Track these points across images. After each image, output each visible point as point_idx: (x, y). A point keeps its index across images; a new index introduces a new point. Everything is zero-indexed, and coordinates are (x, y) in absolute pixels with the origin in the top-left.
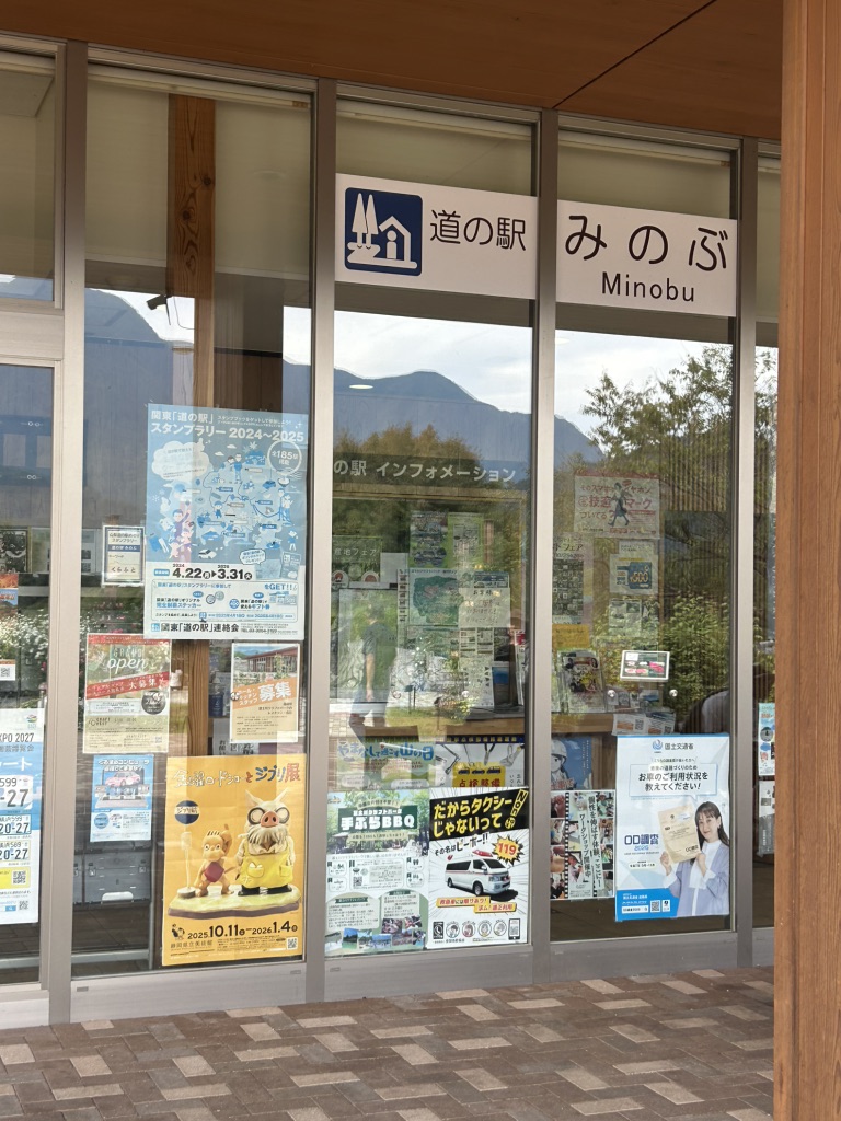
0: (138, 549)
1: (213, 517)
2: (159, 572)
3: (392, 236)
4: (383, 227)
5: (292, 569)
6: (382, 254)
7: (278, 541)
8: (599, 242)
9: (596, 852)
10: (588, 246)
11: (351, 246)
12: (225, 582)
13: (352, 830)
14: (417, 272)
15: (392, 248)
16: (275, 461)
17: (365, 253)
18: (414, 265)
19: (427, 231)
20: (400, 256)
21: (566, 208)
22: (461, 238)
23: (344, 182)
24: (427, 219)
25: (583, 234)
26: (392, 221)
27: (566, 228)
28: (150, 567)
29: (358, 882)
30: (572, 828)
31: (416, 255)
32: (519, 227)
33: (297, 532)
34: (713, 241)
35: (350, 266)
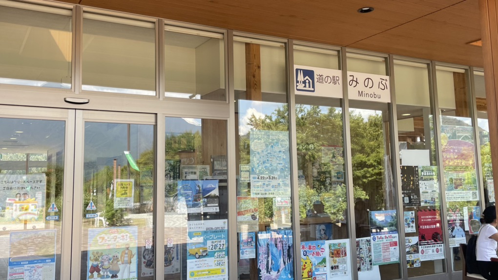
0: (248, 171)
1: (267, 161)
2: (254, 178)
3: (307, 81)
4: (305, 79)
5: (287, 176)
6: (305, 86)
7: (283, 168)
8: (357, 83)
9: (367, 257)
10: (354, 83)
11: (297, 84)
12: (271, 180)
14: (313, 91)
15: (307, 84)
16: (281, 145)
17: (301, 86)
18: (313, 89)
19: (316, 80)
20: (309, 87)
21: (349, 73)
22: (324, 82)
23: (296, 67)
24: (316, 77)
25: (353, 80)
26: (307, 77)
27: (349, 79)
28: (252, 176)
30: (361, 250)
31: (313, 87)
32: (337, 79)
33: (288, 165)
34: (384, 82)
35: (298, 90)
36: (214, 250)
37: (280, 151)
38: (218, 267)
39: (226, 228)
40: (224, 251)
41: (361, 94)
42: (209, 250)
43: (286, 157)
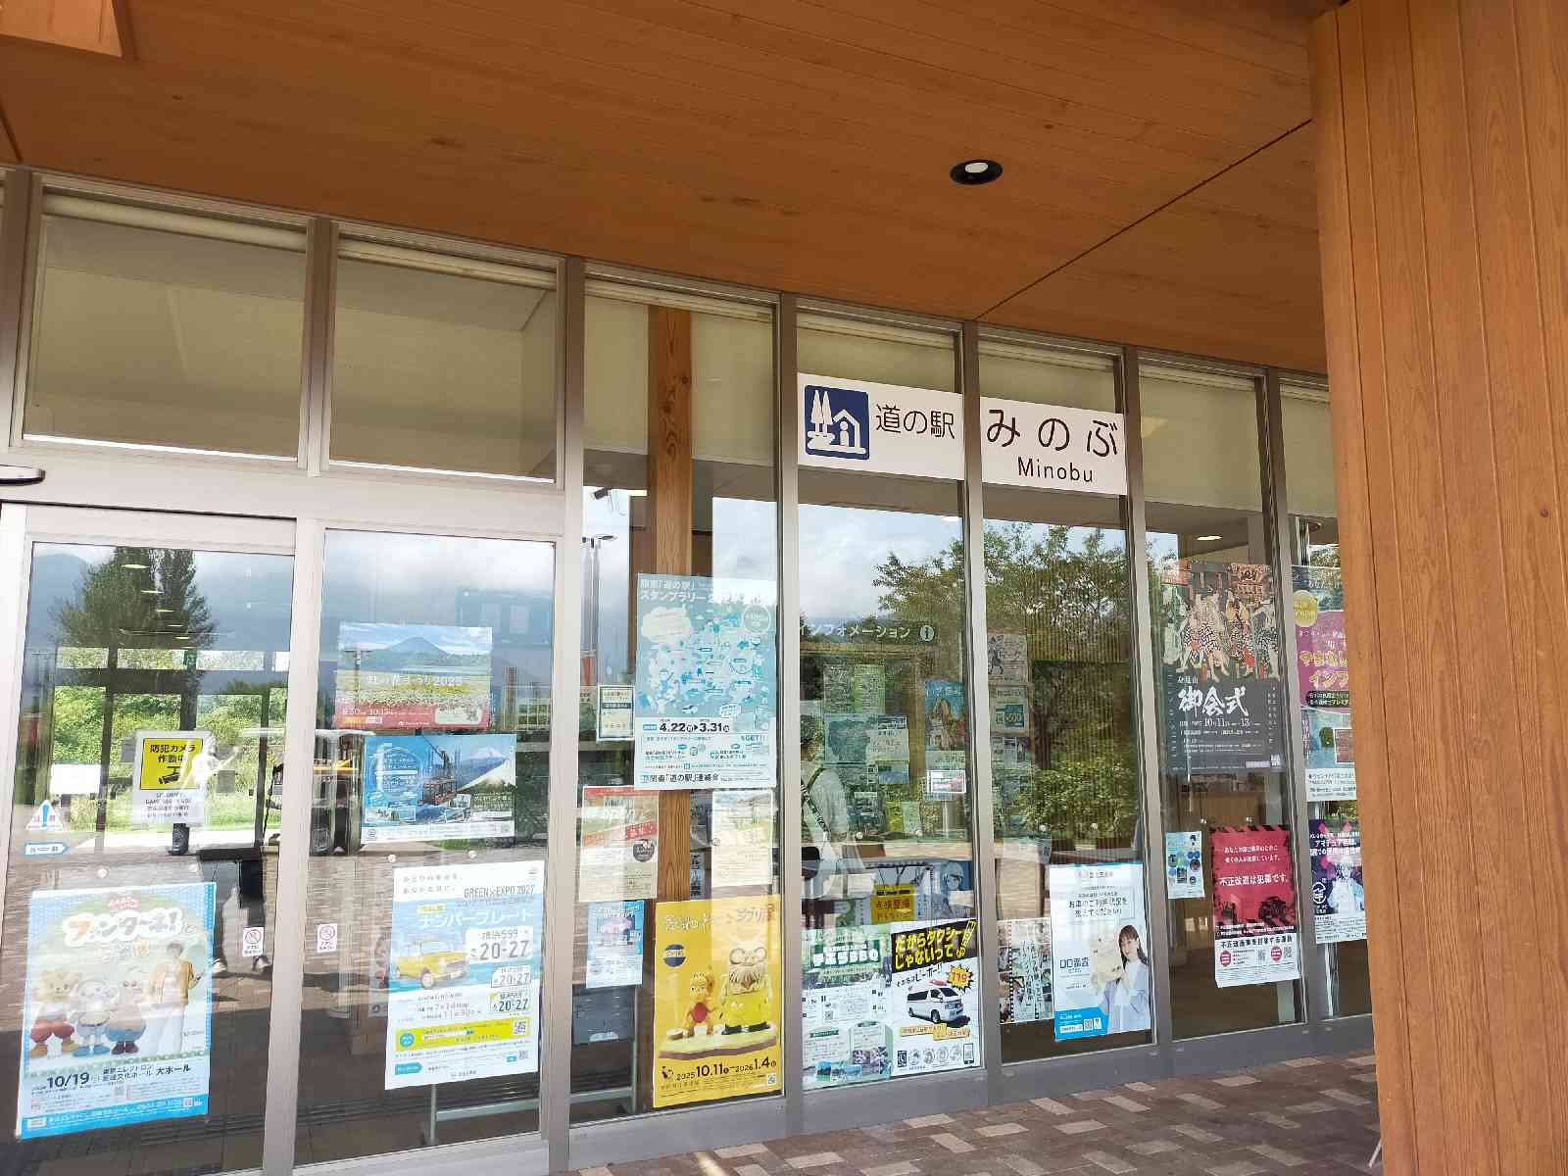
0: (629, 706)
1: (695, 675)
2: (648, 727)
3: (844, 426)
4: (837, 419)
5: (765, 720)
6: (837, 442)
7: (753, 696)
8: (1014, 433)
9: (1036, 976)
10: (1005, 435)
11: (810, 434)
12: (705, 735)
13: (823, 966)
14: (865, 457)
15: (844, 437)
16: (748, 623)
17: (822, 440)
18: (864, 451)
19: (873, 422)
20: (852, 444)
21: (988, 403)
22: (901, 428)
23: (804, 380)
24: (873, 412)
25: (1000, 425)
26: (844, 413)
27: (988, 420)
28: (639, 722)
29: (829, 1015)
30: (1015, 955)
31: (865, 443)
32: (948, 419)
33: (769, 688)
34: (1105, 433)
35: (810, 452)
36: (491, 960)
37: (743, 644)
38: (506, 1015)
39: (539, 889)
40: (527, 963)
41: (1025, 467)
42: (472, 962)
43: (764, 660)
